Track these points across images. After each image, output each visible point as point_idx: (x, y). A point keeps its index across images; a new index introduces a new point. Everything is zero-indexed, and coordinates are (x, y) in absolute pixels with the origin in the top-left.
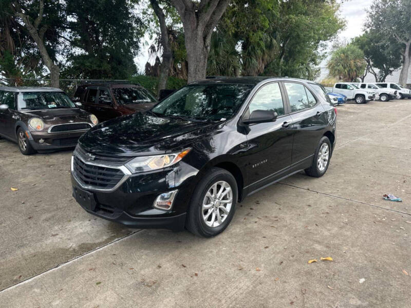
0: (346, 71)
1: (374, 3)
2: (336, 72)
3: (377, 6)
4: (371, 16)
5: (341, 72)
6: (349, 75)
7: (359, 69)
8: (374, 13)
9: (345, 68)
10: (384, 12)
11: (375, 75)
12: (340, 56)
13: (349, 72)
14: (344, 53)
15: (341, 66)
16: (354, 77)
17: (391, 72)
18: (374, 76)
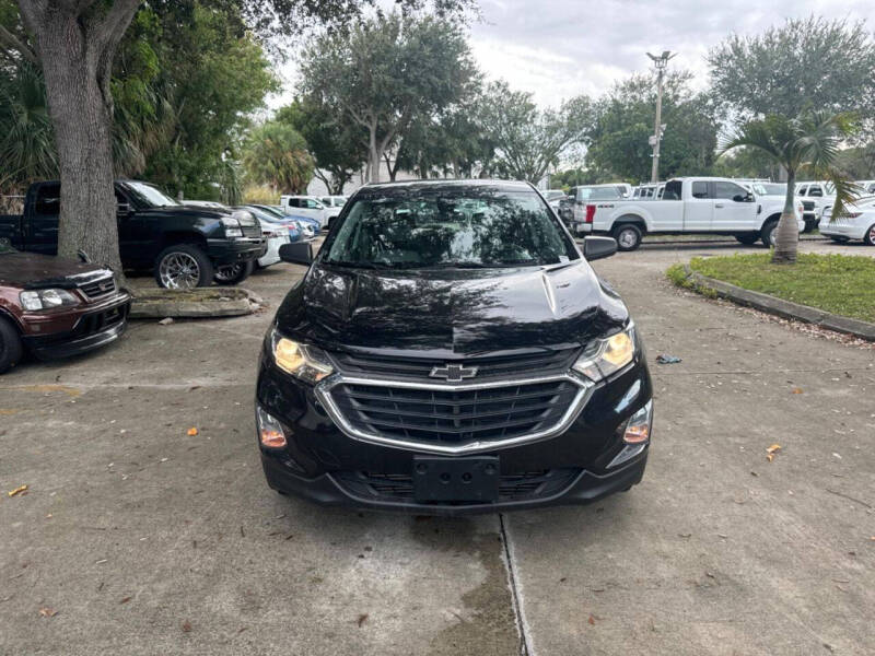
0: (281, 173)
1: (307, 47)
2: (263, 175)
3: (313, 54)
4: (305, 71)
5: (272, 176)
6: (288, 181)
7: (303, 169)
8: (307, 65)
9: (278, 168)
10: (324, 64)
11: (326, 182)
12: (264, 144)
13: (287, 174)
14: (270, 138)
15: (270, 163)
16: (297, 185)
17: (350, 176)
18: (324, 184)
